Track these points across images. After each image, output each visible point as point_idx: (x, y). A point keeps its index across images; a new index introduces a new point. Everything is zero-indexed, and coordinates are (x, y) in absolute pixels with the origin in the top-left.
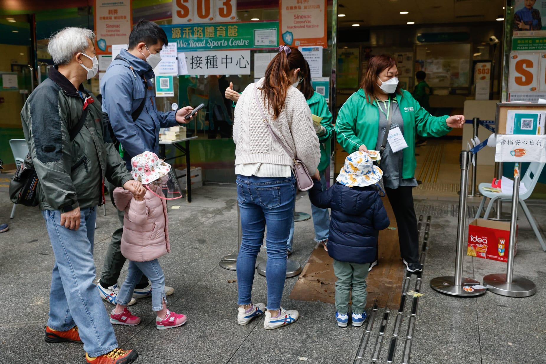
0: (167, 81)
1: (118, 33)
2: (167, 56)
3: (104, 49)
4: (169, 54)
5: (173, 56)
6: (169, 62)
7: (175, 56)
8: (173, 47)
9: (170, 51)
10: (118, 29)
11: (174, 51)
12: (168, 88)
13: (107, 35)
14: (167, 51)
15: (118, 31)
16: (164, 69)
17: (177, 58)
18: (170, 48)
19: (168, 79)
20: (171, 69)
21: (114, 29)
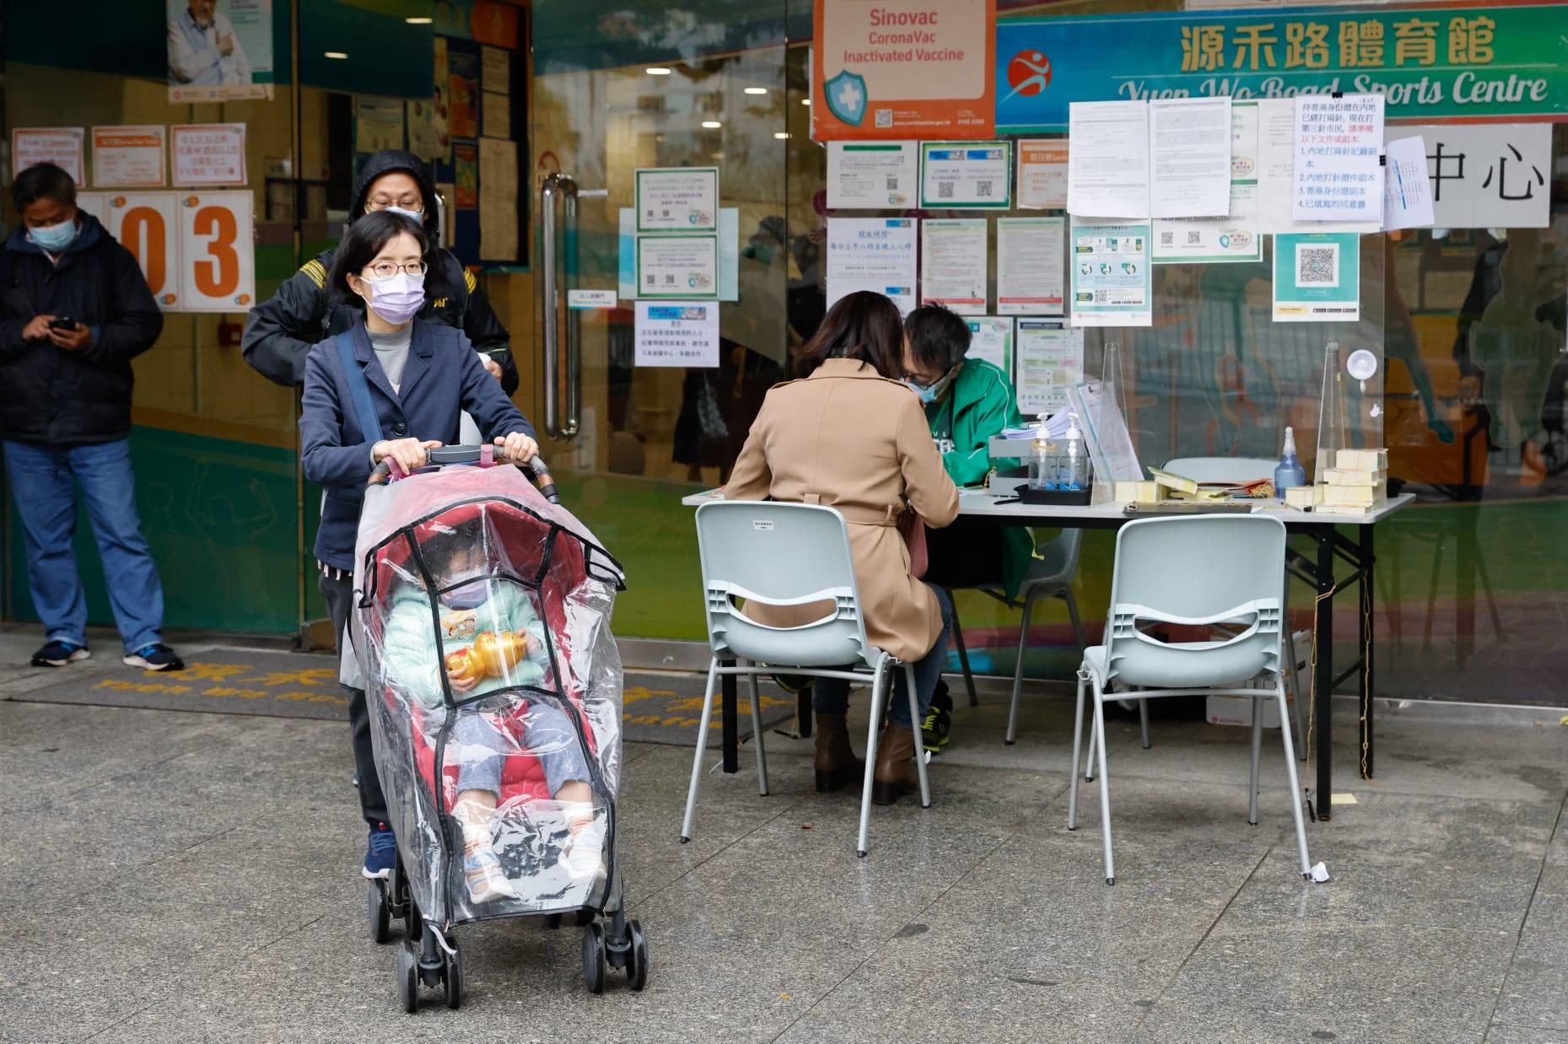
0: (1328, 256)
1: (929, 47)
2: (1338, 152)
3: (856, 117)
4: (1346, 140)
5: (1363, 152)
6: (1346, 177)
7: (1372, 152)
8: (1364, 112)
9: (1353, 128)
10: (928, 29)
11: (1370, 128)
12: (1335, 283)
13: (875, 56)
14: (1339, 128)
15: (928, 38)
16: (1318, 204)
17: (1383, 160)
18: (1353, 118)
19: (1336, 247)
20: (1353, 204)
21: (908, 29)
